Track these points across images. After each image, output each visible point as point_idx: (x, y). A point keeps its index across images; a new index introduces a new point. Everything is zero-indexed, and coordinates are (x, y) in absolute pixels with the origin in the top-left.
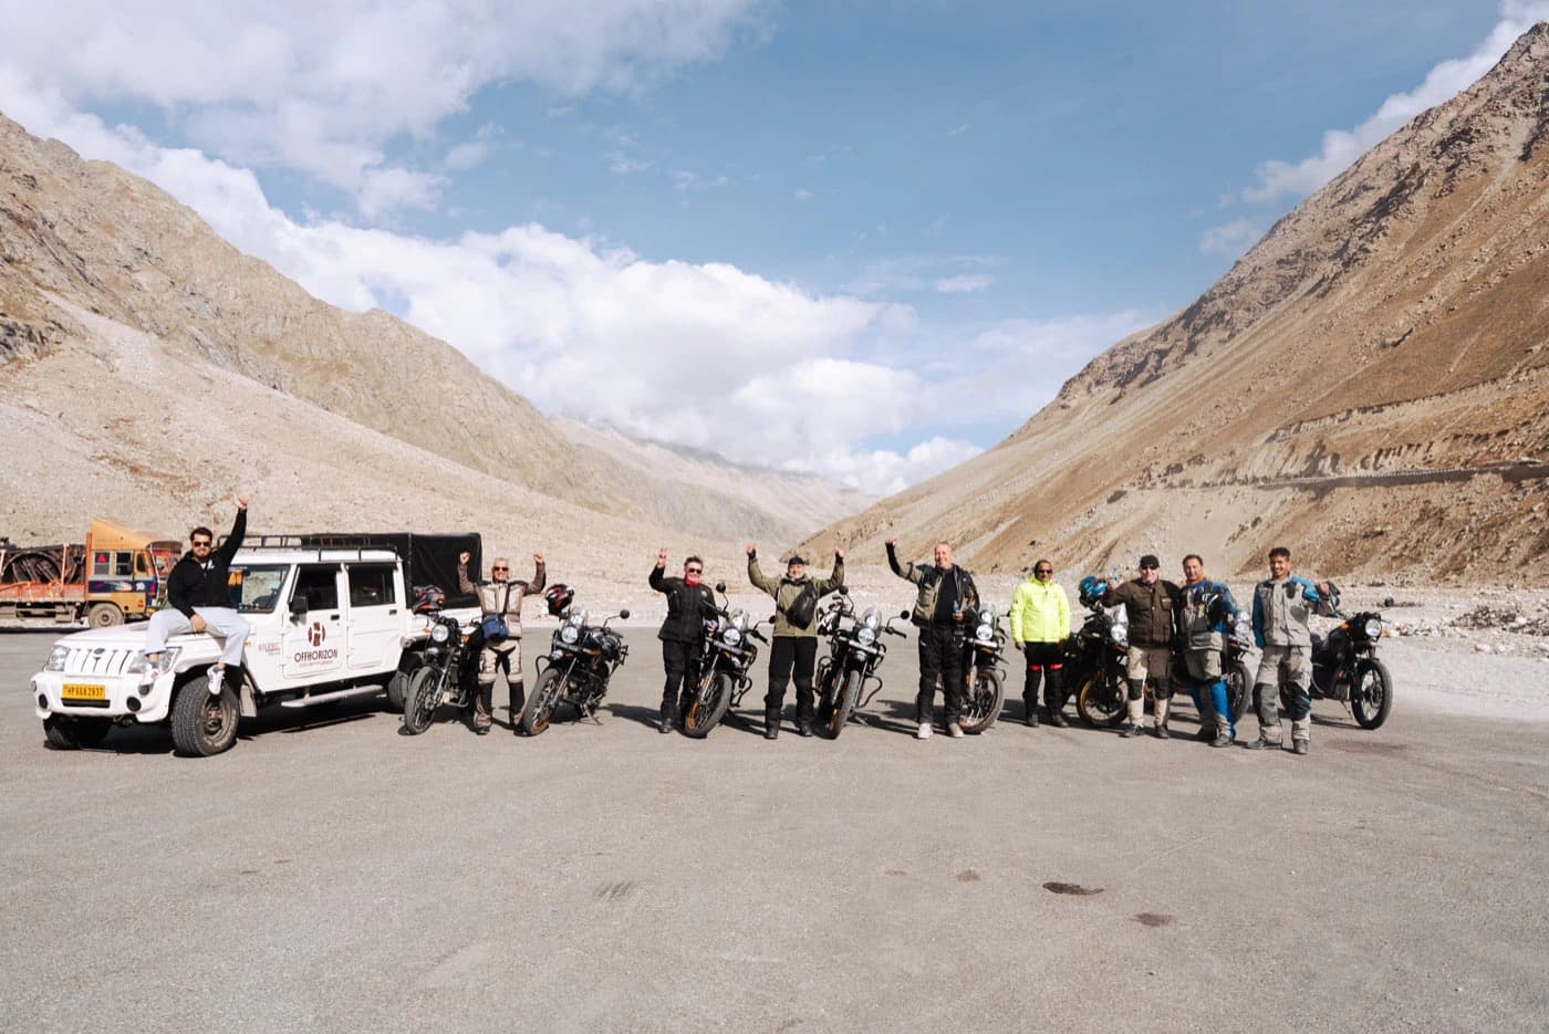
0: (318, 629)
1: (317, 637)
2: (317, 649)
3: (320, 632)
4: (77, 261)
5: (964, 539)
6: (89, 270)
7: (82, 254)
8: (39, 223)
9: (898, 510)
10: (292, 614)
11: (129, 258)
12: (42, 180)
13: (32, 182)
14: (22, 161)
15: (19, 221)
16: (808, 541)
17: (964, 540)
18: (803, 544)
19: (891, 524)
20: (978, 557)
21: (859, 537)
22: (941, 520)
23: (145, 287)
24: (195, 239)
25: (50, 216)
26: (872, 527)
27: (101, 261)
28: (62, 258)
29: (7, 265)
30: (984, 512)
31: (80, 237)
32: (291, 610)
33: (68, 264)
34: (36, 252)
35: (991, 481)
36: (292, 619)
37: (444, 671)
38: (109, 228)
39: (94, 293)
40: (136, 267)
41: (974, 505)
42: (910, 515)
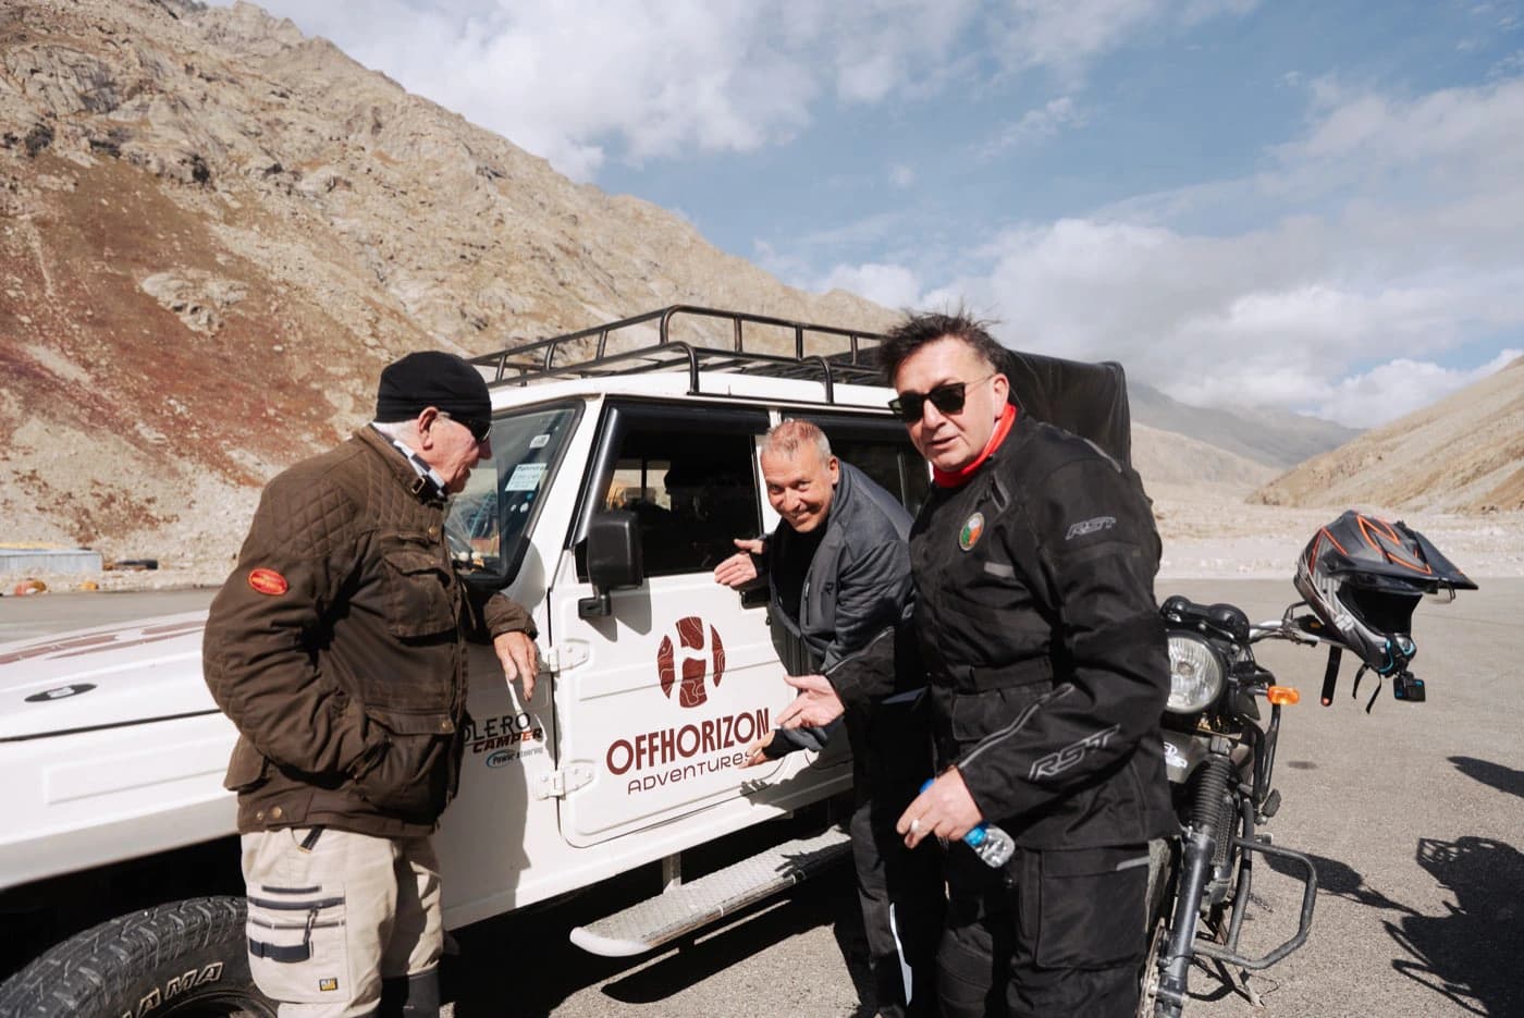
0: (697, 643)
1: (694, 670)
2: (697, 716)
3: (706, 654)
4: (608, 278)
5: (1478, 471)
6: (618, 285)
7: (611, 272)
8: (581, 251)
9: (1388, 443)
10: (587, 591)
11: (644, 271)
12: (582, 217)
13: (575, 220)
14: (568, 204)
15: (568, 252)
16: (1277, 480)
17: (1478, 473)
18: (1271, 484)
19: (1380, 458)
20: (1500, 489)
21: (1340, 474)
22: (1445, 450)
23: (657, 293)
24: (691, 248)
25: (589, 244)
26: (1355, 462)
27: (625, 276)
28: (598, 277)
29: (561, 288)
30: (1506, 439)
31: (609, 258)
32: (582, 575)
33: (601, 281)
34: (579, 275)
35: (1513, 403)
36: (587, 610)
37: (1202, 841)
38: (630, 249)
39: (621, 302)
40: (649, 277)
41: (1491, 431)
42: (1404, 446)
